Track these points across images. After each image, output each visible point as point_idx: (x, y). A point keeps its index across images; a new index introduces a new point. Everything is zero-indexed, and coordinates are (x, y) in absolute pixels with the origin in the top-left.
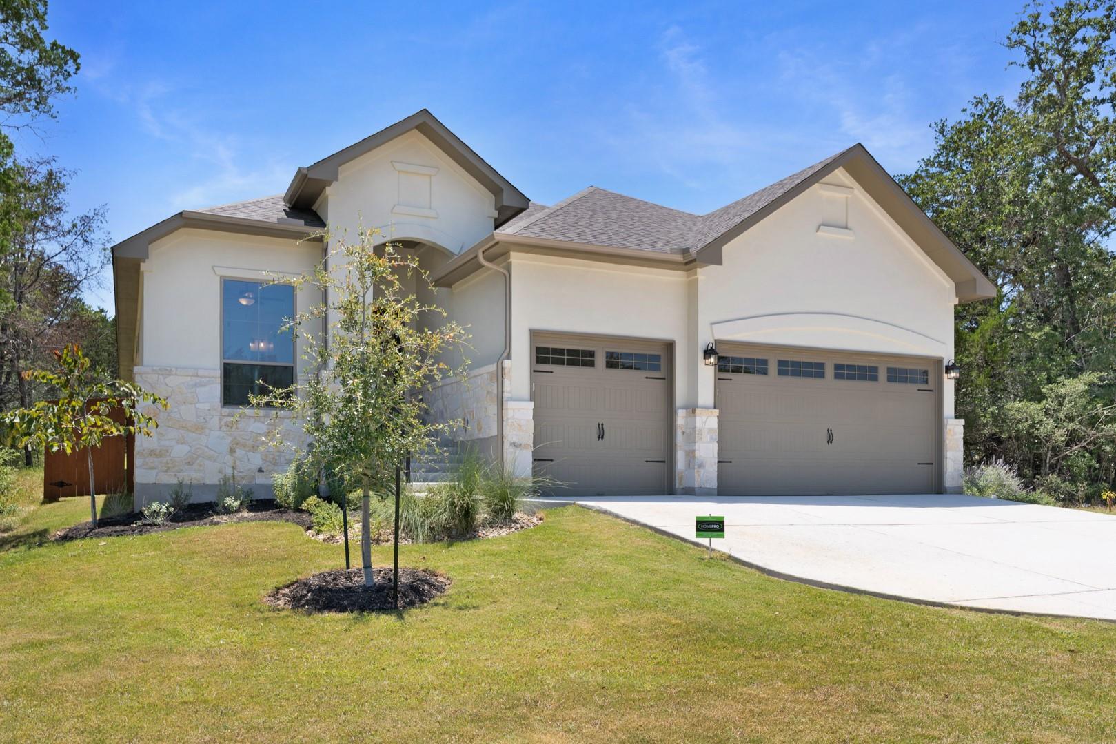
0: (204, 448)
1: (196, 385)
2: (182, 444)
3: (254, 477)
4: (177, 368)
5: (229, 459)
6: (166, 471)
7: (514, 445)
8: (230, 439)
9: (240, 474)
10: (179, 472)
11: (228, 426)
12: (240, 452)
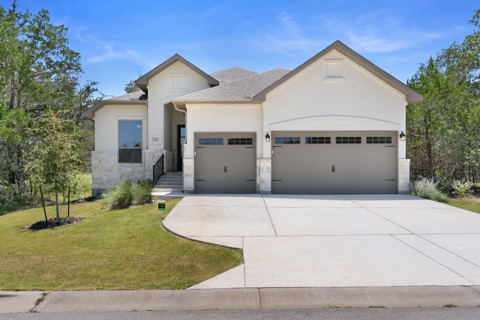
0: (112, 177)
2: (105, 176)
4: (104, 151)
5: (120, 180)
6: (101, 185)
7: (186, 175)
8: (120, 174)
11: (120, 170)
12: (123, 178)
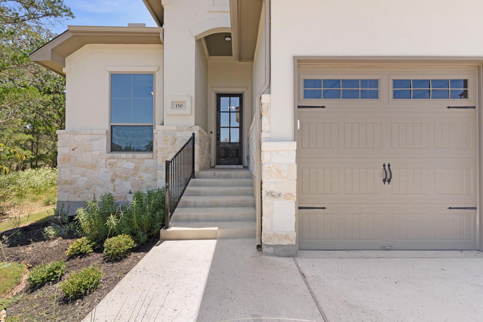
0: (96, 179)
1: (92, 140)
2: (83, 176)
3: (126, 197)
4: (80, 130)
5: (111, 185)
6: (74, 194)
7: (271, 194)
8: (112, 173)
9: (118, 195)
10: (82, 194)
11: (110, 165)
12: (117, 181)
